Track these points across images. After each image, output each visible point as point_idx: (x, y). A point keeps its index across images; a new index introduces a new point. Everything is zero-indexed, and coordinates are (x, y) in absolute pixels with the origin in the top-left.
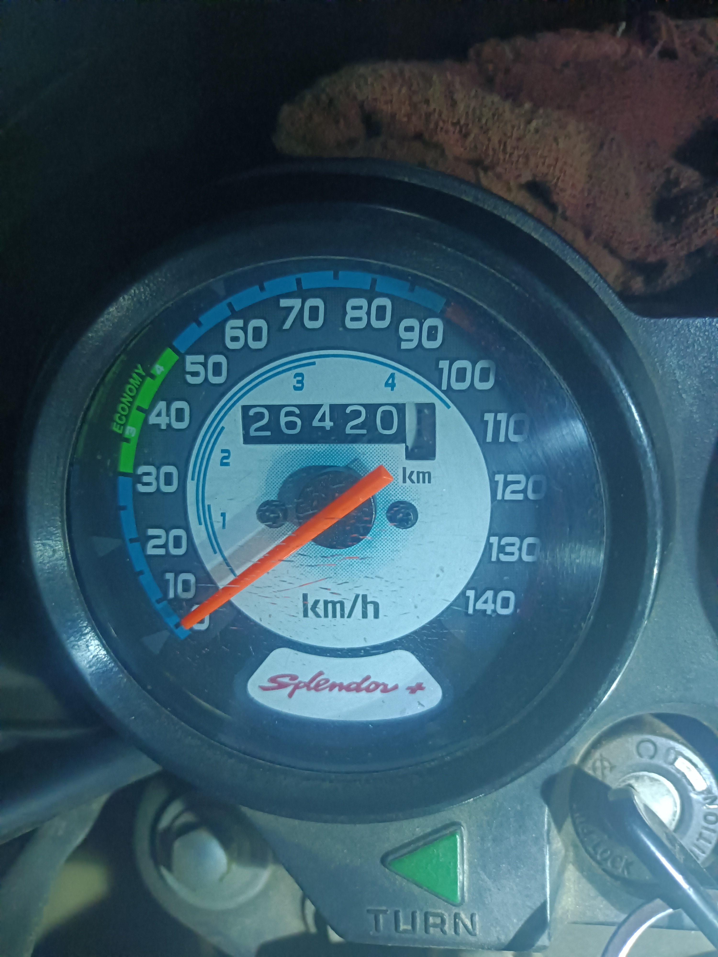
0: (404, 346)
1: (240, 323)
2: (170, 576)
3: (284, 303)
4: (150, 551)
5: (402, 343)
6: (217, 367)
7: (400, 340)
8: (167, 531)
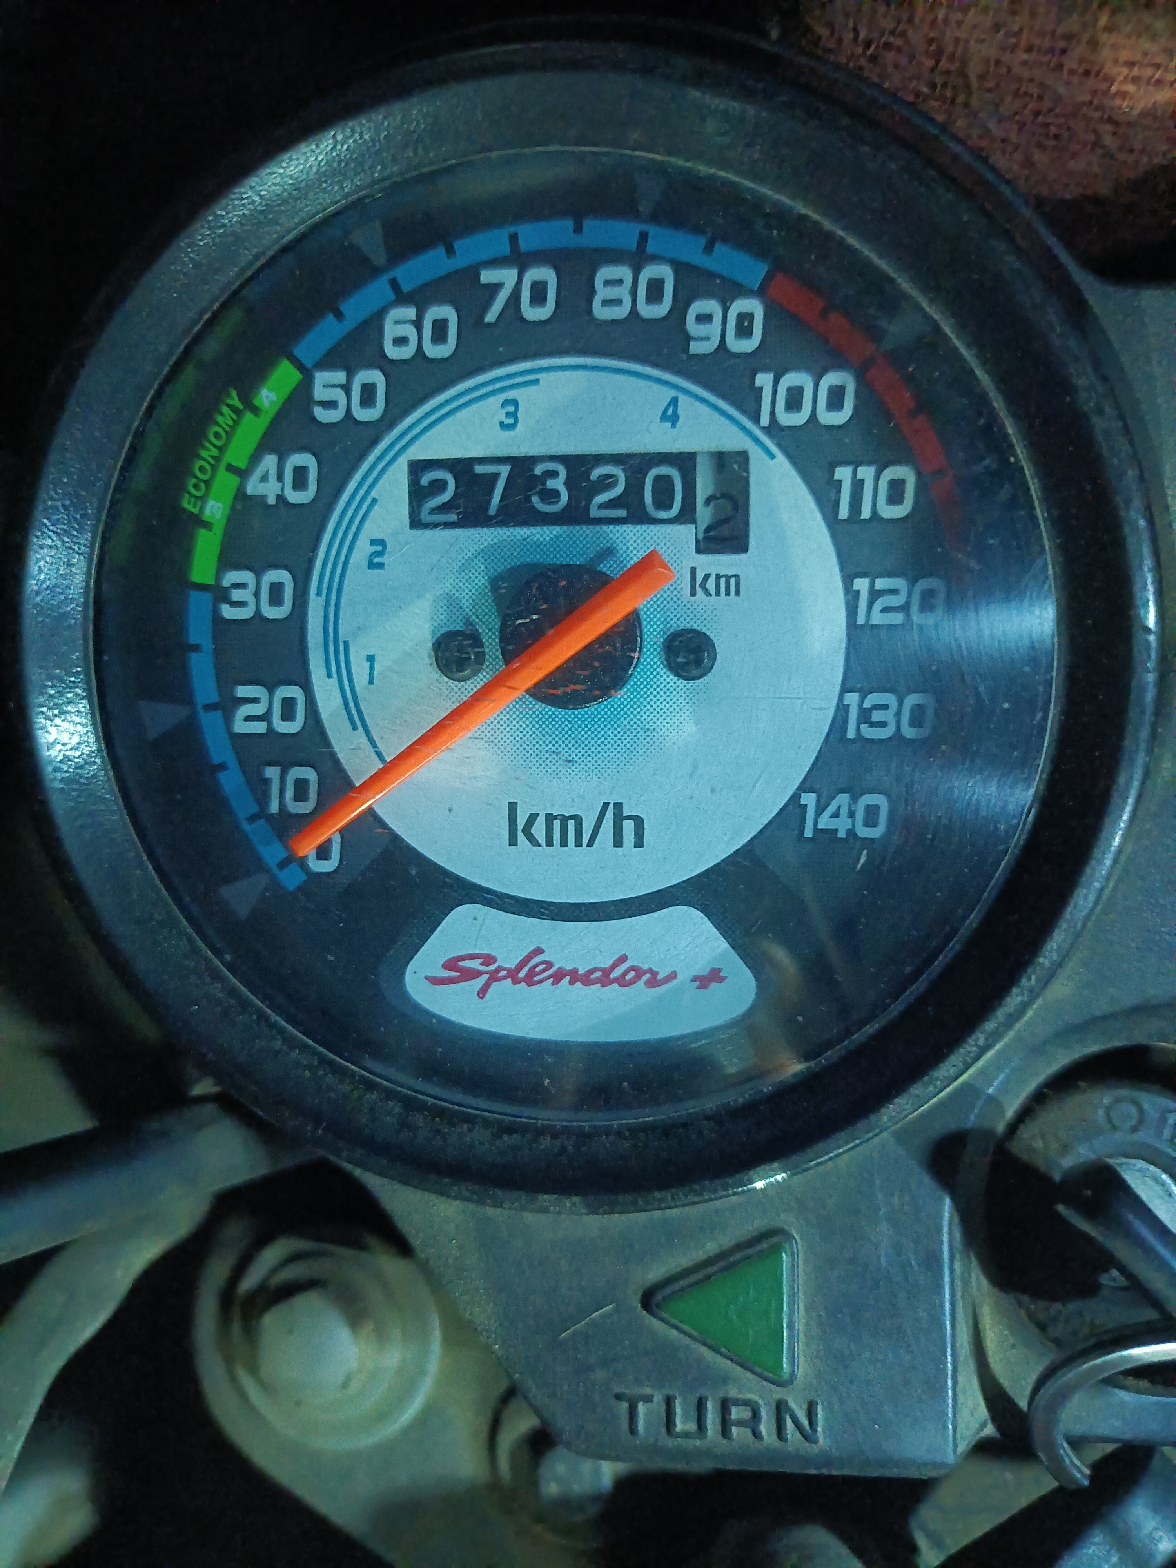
0: (695, 348)
1: (410, 312)
2: (272, 773)
3: (487, 276)
4: (240, 727)
5: (691, 343)
6: (368, 392)
7: (688, 338)
8: (271, 690)
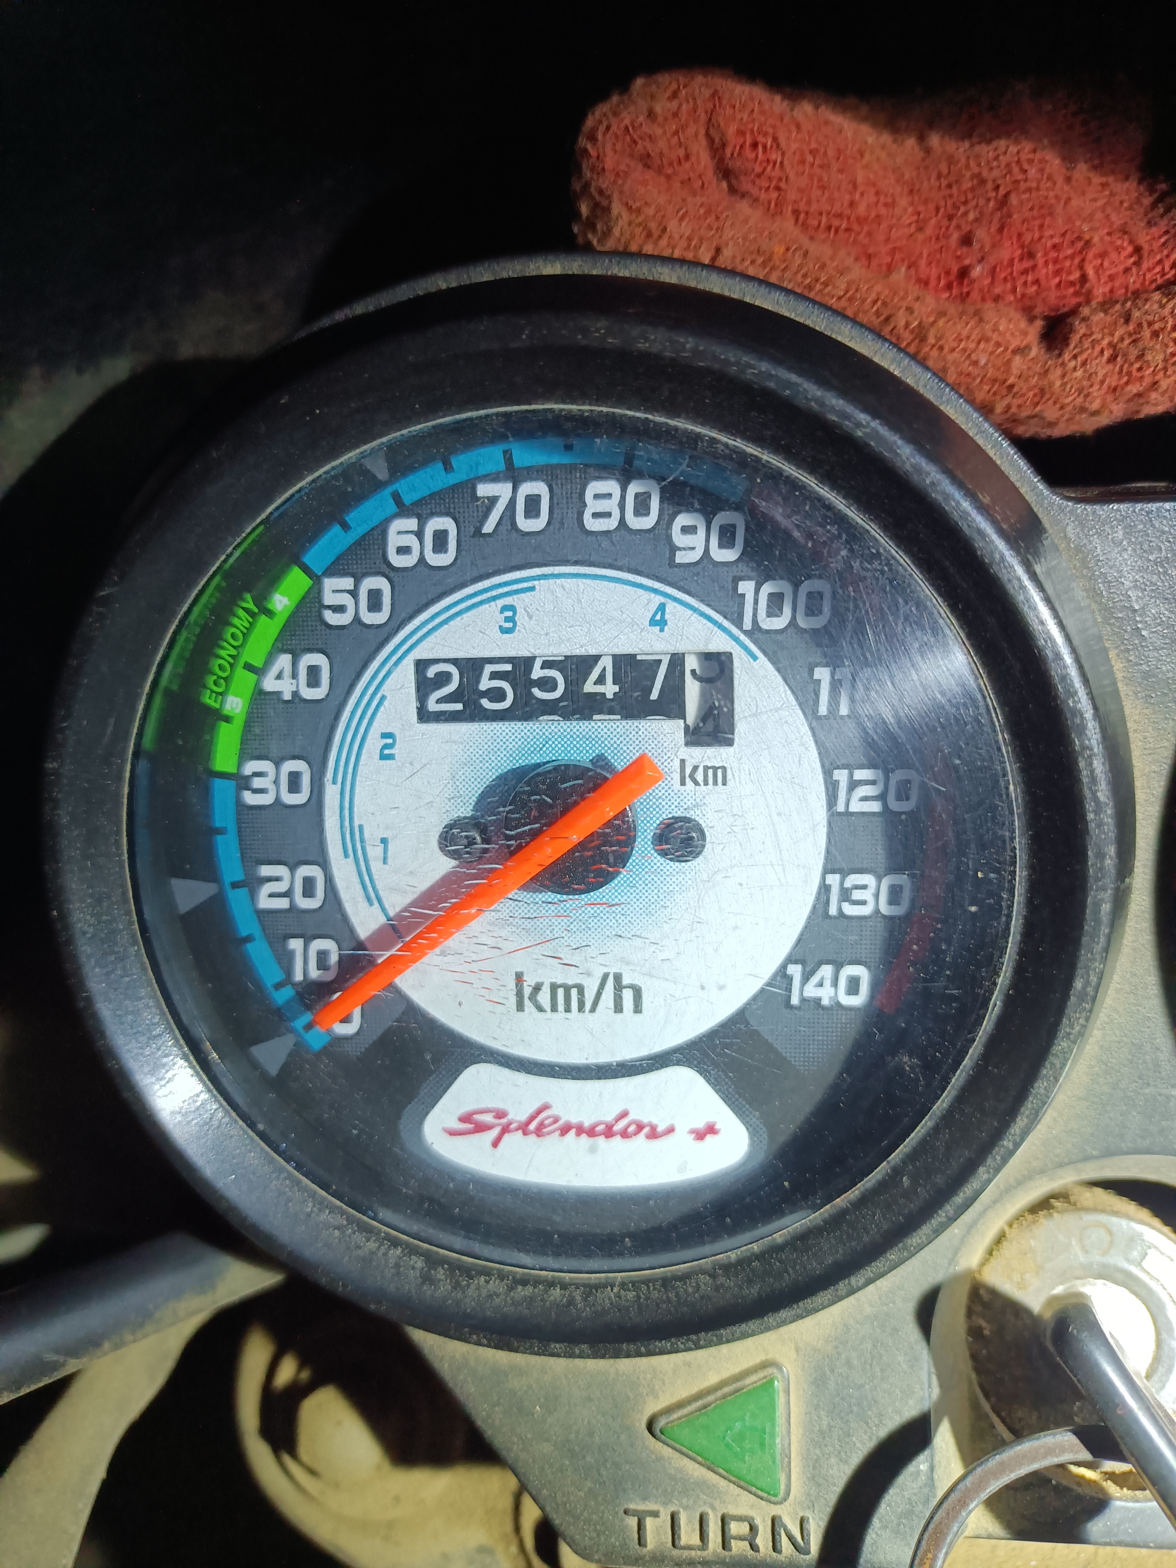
0: (681, 558)
1: (412, 524)
2: (295, 944)
3: (484, 490)
4: (265, 903)
5: (678, 553)
6: (375, 598)
7: (674, 549)
8: (293, 869)
